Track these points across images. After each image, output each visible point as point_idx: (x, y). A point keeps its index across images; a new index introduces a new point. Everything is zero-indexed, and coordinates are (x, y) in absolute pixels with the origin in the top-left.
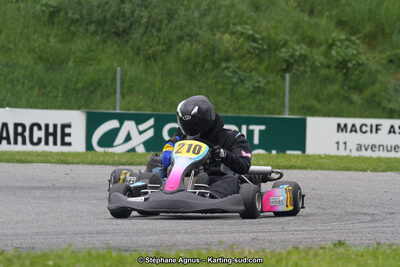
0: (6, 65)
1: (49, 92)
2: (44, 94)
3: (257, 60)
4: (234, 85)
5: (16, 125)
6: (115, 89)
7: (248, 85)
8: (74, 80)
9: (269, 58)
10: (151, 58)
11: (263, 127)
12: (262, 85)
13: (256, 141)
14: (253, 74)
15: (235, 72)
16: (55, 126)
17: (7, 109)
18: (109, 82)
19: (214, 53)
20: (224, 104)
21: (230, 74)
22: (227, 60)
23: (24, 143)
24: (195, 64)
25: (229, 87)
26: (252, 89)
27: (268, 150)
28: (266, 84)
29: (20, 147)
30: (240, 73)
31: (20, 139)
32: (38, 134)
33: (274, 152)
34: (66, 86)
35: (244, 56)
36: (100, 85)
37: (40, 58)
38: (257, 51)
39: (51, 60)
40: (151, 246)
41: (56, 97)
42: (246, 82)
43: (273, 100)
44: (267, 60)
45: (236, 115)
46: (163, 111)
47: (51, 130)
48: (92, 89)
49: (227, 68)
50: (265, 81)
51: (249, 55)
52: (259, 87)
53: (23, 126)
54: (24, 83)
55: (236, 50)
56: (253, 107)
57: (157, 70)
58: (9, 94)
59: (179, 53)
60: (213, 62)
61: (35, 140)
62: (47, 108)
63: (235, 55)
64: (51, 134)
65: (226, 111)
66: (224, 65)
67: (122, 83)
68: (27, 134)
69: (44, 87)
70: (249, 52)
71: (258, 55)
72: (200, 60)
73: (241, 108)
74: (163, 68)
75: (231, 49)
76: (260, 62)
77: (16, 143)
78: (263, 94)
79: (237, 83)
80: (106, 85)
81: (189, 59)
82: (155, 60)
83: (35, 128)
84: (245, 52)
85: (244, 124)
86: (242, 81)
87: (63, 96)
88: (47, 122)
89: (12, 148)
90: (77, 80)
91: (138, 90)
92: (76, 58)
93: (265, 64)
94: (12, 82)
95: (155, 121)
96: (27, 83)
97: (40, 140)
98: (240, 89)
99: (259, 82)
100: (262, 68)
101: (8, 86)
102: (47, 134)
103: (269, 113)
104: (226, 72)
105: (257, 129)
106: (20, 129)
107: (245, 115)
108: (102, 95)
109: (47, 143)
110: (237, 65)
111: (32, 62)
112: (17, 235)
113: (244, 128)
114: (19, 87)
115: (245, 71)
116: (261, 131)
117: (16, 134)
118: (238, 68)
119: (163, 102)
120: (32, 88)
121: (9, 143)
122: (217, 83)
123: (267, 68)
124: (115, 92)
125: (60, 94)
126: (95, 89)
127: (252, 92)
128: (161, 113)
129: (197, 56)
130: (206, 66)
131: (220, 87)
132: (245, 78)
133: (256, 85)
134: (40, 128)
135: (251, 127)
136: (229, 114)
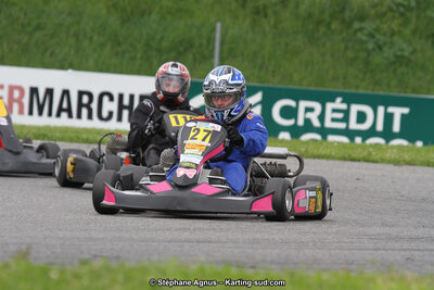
0: (70, 14)
1: (124, 52)
2: (117, 54)
3: (400, 21)
4: (369, 53)
5: (81, 94)
6: (212, 51)
7: (388, 53)
8: (158, 37)
9: (418, 18)
10: (261, 12)
11: (406, 110)
12: (406, 54)
13: (396, 127)
14: (396, 38)
15: (371, 36)
16: (132, 97)
17: (70, 71)
18: (204, 42)
19: (343, 9)
20: (356, 77)
21: (364, 38)
22: (362, 19)
23: (90, 116)
24: (319, 23)
25: (363, 55)
26: (393, 59)
27: (412, 140)
28: (412, 53)
29: (84, 123)
30: (378, 36)
31: (85, 111)
32: (110, 106)
33: (419, 144)
34: (147, 45)
35: (384, 14)
36: (192, 46)
37: (115, 6)
38: (402, 9)
39: (129, 10)
40: (272, 262)
41: (134, 59)
42: (385, 49)
43: (420, 74)
44: (414, 20)
45: (370, 92)
46: (274, 83)
47: (126, 102)
48: (181, 49)
49: (361, 29)
50: (411, 49)
51: (390, 14)
52: (402, 57)
53: (90, 95)
54: (91, 38)
55: (374, 6)
56: (393, 83)
57: (268, 29)
58: (72, 52)
59: (297, 7)
60: (343, 21)
61: (105, 114)
62: (121, 72)
63: (372, 12)
64: (126, 107)
65: (357, 87)
66: (356, 25)
67: (222, 43)
68: (94, 106)
69: (119, 44)
70: (391, 10)
71: (402, 14)
72: (326, 17)
73: (377, 83)
74: (275, 26)
75: (366, 4)
76: (405, 23)
77: (79, 116)
78: (407, 65)
79: (374, 49)
80: (201, 45)
81: (310, 15)
82: (266, 16)
83: (106, 99)
84: (384, 10)
85: (382, 104)
86: (380, 48)
87: (142, 58)
88: (121, 91)
89: (74, 123)
90: (162, 38)
91: (242, 54)
92: (161, 7)
93: (412, 26)
94: (76, 36)
95: (263, 96)
96: (95, 38)
97: (111, 114)
98: (377, 59)
99: (402, 50)
100: (407, 32)
101: (72, 41)
102: (121, 107)
103: (414, 91)
104: (359, 35)
105: (398, 112)
106: (85, 99)
107: (382, 93)
108: (195, 59)
109: (120, 119)
110: (374, 26)
111: (104, 11)
112: (91, 239)
113: (381, 110)
114: (86, 43)
115: (385, 34)
116: (403, 116)
117: (80, 105)
118: (377, 30)
119: (274, 72)
120: (102, 45)
121: (70, 116)
122: (346, 48)
123: (414, 32)
124: (212, 56)
125: (139, 55)
126: (185, 50)
127: (394, 63)
128: (271, 85)
129: (322, 12)
130: (333, 26)
131: (350, 54)
132: (385, 44)
133: (399, 53)
134: (111, 98)
135: (390, 109)
136: (361, 91)
